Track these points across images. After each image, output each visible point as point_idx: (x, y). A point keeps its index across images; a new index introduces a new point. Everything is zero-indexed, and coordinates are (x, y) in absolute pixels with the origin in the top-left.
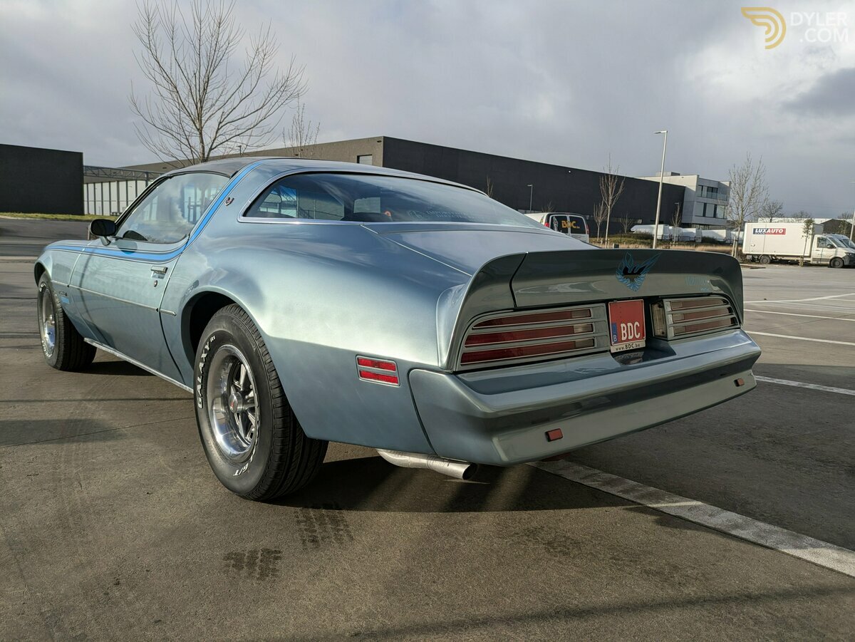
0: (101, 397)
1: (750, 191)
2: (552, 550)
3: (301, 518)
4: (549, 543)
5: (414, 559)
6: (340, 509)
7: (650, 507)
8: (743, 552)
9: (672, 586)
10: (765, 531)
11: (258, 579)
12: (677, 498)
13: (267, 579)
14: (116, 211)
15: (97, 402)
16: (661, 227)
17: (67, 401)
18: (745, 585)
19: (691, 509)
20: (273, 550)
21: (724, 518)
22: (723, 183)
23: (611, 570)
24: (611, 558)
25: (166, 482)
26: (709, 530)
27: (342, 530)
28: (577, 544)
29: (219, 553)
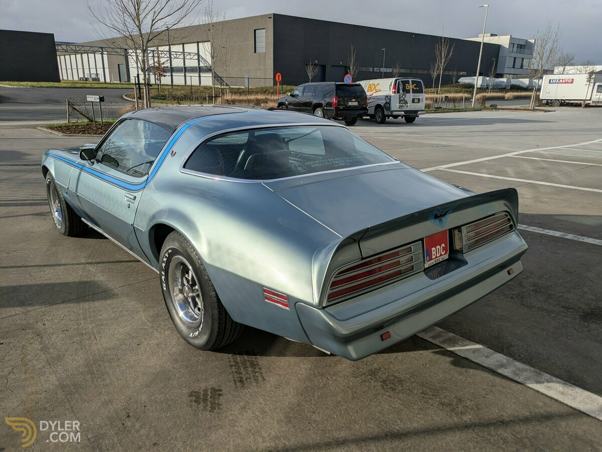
0: (98, 260)
1: (548, 52)
2: (385, 387)
3: (233, 363)
4: (384, 381)
5: (302, 395)
6: (256, 355)
7: (449, 351)
8: (503, 387)
9: (457, 414)
10: (519, 370)
11: (210, 411)
12: (467, 342)
13: (215, 411)
14: (82, 76)
15: (96, 265)
16: (481, 78)
17: (76, 264)
18: (501, 413)
19: (475, 351)
20: (217, 389)
21: (495, 359)
22: (529, 40)
23: (420, 402)
24: (421, 393)
25: (148, 335)
26: (485, 369)
27: (258, 372)
28: (400, 381)
29: (185, 391)
